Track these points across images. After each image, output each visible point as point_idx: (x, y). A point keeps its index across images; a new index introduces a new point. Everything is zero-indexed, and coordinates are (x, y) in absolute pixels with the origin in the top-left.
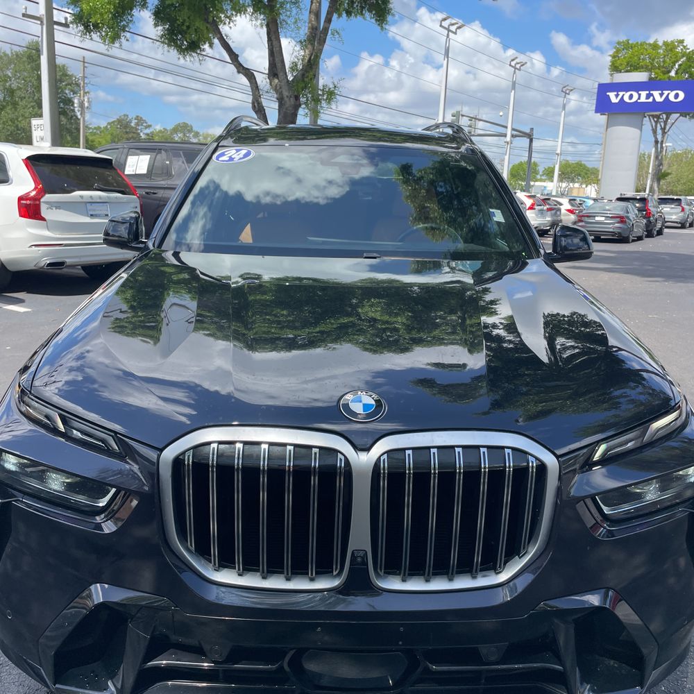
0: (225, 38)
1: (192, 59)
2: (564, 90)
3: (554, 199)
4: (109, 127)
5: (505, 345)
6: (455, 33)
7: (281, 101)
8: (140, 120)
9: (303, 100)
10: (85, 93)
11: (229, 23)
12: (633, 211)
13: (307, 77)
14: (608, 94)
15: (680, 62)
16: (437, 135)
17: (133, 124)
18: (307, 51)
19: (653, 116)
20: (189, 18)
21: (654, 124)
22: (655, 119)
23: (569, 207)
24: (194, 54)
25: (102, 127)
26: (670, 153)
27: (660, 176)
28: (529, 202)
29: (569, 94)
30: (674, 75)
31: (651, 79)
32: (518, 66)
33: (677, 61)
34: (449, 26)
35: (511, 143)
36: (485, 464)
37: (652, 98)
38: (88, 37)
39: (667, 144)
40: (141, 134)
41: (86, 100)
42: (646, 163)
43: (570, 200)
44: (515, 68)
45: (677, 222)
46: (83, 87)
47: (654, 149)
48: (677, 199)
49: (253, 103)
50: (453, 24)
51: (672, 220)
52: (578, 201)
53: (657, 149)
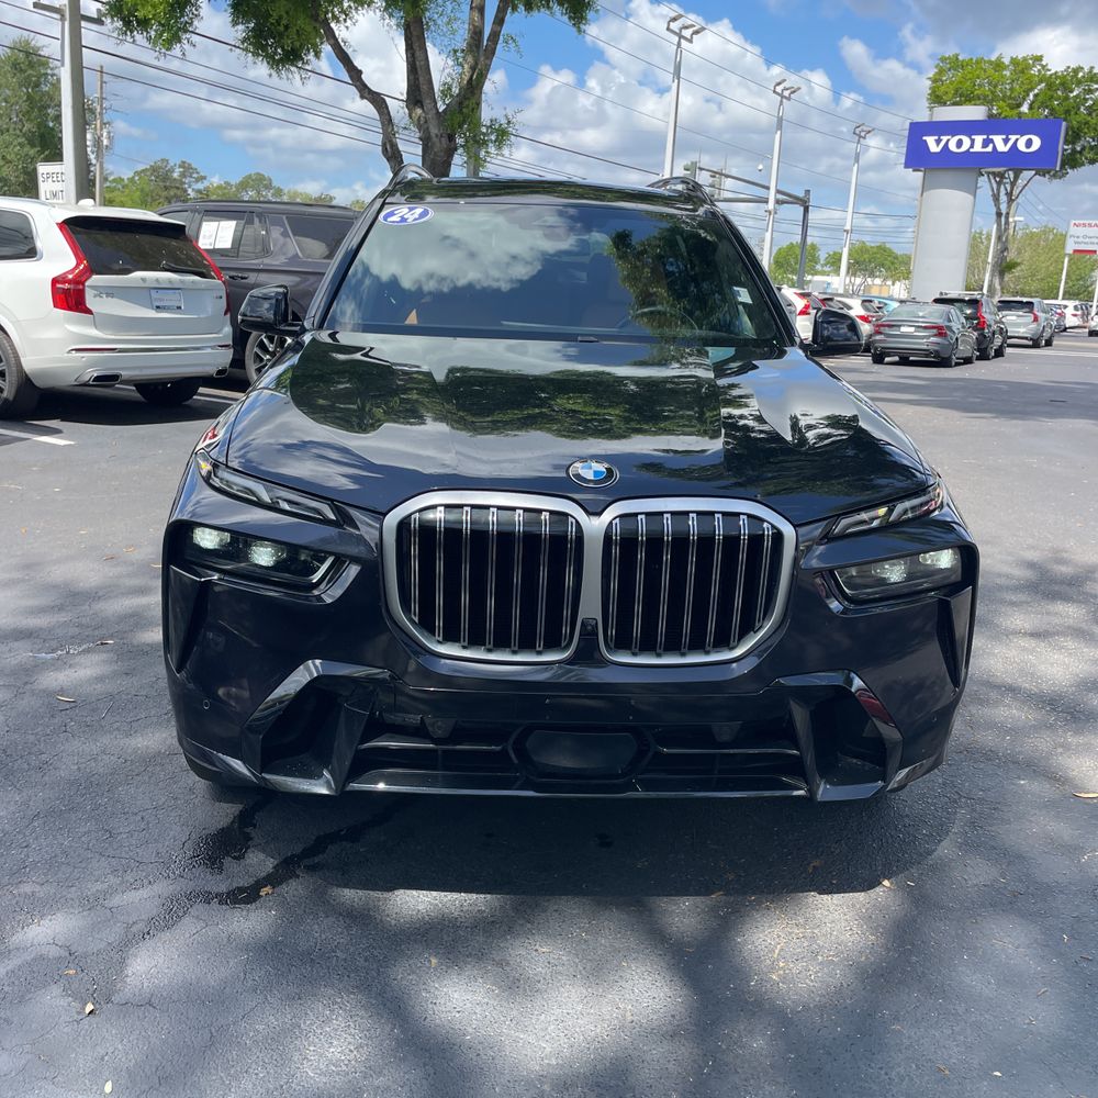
0: (342, 44)
1: (290, 76)
2: (858, 131)
3: (839, 299)
4: (137, 178)
5: (753, 435)
6: (690, 41)
7: (426, 142)
8: (187, 169)
9: (460, 141)
10: (104, 124)
11: (345, 20)
12: (957, 319)
13: (467, 107)
14: (924, 138)
15: (1036, 91)
16: (667, 193)
17: (176, 175)
18: (466, 66)
19: (995, 174)
20: (287, 13)
21: (995, 186)
22: (998, 179)
23: (862, 312)
24: (293, 69)
25: (125, 178)
26: (1020, 232)
27: (1004, 268)
28: (800, 304)
29: (864, 138)
30: (1026, 111)
31: (991, 116)
32: (786, 93)
33: (1032, 89)
34: (681, 29)
35: (776, 213)
36: (720, 532)
37: (991, 145)
38: (128, 38)
39: (1016, 218)
40: (190, 191)
41: (105, 134)
42: (982, 247)
43: (864, 301)
44: (782, 97)
45: (1026, 338)
46: (101, 114)
47: (995, 226)
48: (1027, 303)
49: (384, 145)
50: (686, 28)
51: (1020, 335)
52: (876, 304)
53: (999, 225)
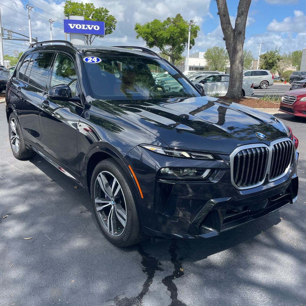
2: (50, 21)
14: (69, 24)
15: (93, 13)
19: (86, 36)
21: (86, 39)
30: (91, 19)
31: (85, 19)
32: (30, 8)
37: (87, 28)
